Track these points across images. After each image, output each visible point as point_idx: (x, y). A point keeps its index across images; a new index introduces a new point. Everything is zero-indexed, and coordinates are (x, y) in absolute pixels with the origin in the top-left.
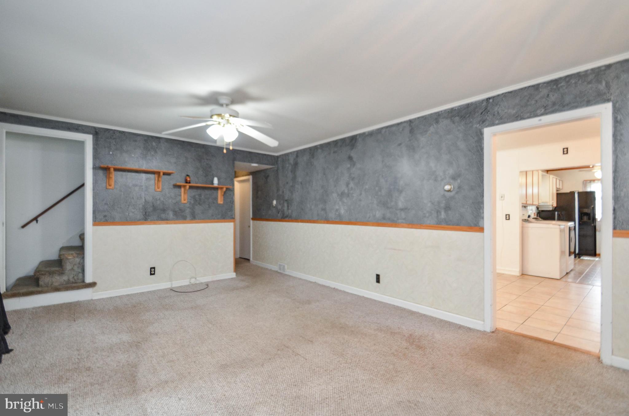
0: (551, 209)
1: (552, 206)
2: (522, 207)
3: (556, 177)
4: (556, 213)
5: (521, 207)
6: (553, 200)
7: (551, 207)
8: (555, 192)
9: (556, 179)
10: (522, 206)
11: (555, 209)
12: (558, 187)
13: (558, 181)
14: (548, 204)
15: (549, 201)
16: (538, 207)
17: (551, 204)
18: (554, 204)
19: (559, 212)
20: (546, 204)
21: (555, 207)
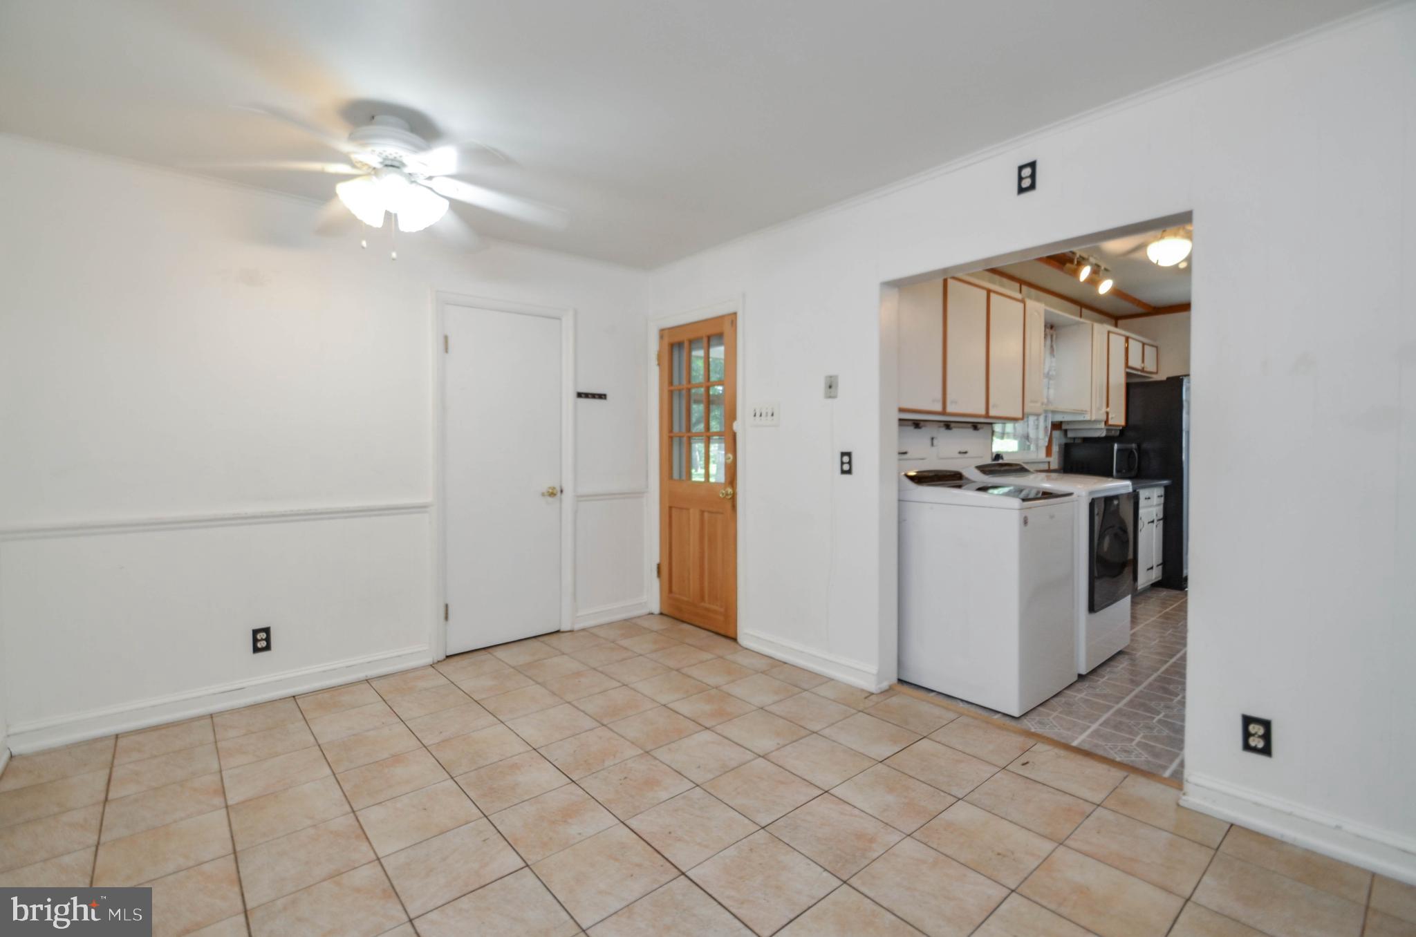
0: (1103, 434)
1: (1106, 422)
2: (900, 425)
3: (1128, 334)
4: (1116, 446)
5: (895, 423)
6: (1108, 406)
7: (1102, 425)
8: (1118, 379)
9: (1127, 339)
10: (900, 420)
11: (1122, 434)
12: (1135, 362)
13: (1135, 347)
14: (1088, 418)
15: (1089, 409)
16: (1064, 427)
17: (1104, 418)
18: (1114, 416)
19: (1132, 443)
20: (1081, 418)
21: (1121, 428)
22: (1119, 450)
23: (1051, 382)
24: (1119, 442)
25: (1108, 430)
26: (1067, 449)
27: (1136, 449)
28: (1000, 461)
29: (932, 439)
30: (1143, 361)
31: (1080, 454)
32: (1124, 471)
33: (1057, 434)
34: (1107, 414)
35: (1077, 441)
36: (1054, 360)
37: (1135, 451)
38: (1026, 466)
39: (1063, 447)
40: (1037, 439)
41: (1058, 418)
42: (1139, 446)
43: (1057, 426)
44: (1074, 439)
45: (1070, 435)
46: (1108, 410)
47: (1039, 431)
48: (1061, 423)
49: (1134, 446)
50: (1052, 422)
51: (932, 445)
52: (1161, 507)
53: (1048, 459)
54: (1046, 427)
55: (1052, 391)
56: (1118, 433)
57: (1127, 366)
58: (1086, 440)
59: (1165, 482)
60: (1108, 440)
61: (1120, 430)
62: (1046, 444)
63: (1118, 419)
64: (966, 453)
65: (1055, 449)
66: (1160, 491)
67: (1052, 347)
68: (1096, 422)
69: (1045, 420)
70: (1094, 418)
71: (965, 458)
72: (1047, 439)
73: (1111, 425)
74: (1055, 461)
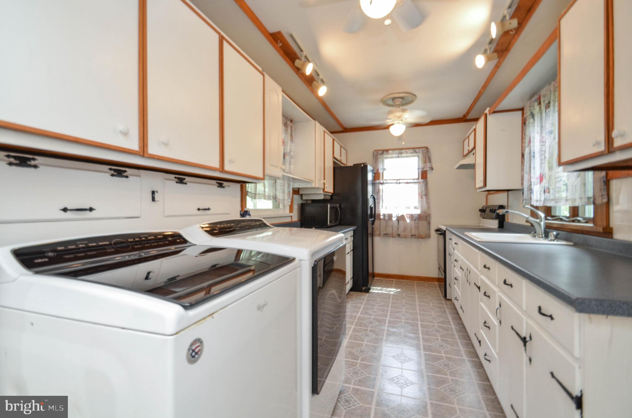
0: (322, 197)
1: (324, 190)
3: (334, 137)
4: (329, 205)
6: (324, 179)
7: (322, 192)
8: (330, 165)
9: (335, 141)
11: (332, 198)
12: (337, 155)
13: (337, 146)
14: (313, 186)
15: (314, 180)
16: (301, 192)
17: (323, 187)
18: (328, 186)
19: (337, 204)
20: (309, 186)
21: (331, 194)
22: (330, 208)
23: (292, 160)
24: (330, 203)
25: (324, 195)
26: (303, 207)
27: (339, 207)
28: (247, 218)
29: (153, 193)
30: (341, 156)
31: (310, 210)
32: (333, 221)
33: (296, 197)
34: (324, 184)
35: (308, 202)
36: (293, 144)
37: (338, 208)
38: (265, 221)
39: (300, 206)
40: (284, 200)
41: (297, 186)
42: (340, 205)
43: (296, 191)
44: (307, 200)
45: (305, 198)
46: (325, 181)
47: (284, 195)
48: (299, 189)
49: (338, 205)
50: (293, 188)
51: (153, 199)
52: (352, 243)
53: (291, 214)
54: (289, 192)
55: (292, 166)
56: (329, 198)
57: (334, 158)
58: (314, 201)
59: (352, 228)
60: (324, 201)
61: (331, 196)
62: (290, 204)
63: (330, 189)
64: (209, 209)
65: (296, 207)
66: (351, 233)
67: (291, 135)
68: (318, 188)
69: (289, 187)
70: (317, 186)
71: (208, 215)
72: (290, 200)
73: (326, 192)
74: (295, 217)
